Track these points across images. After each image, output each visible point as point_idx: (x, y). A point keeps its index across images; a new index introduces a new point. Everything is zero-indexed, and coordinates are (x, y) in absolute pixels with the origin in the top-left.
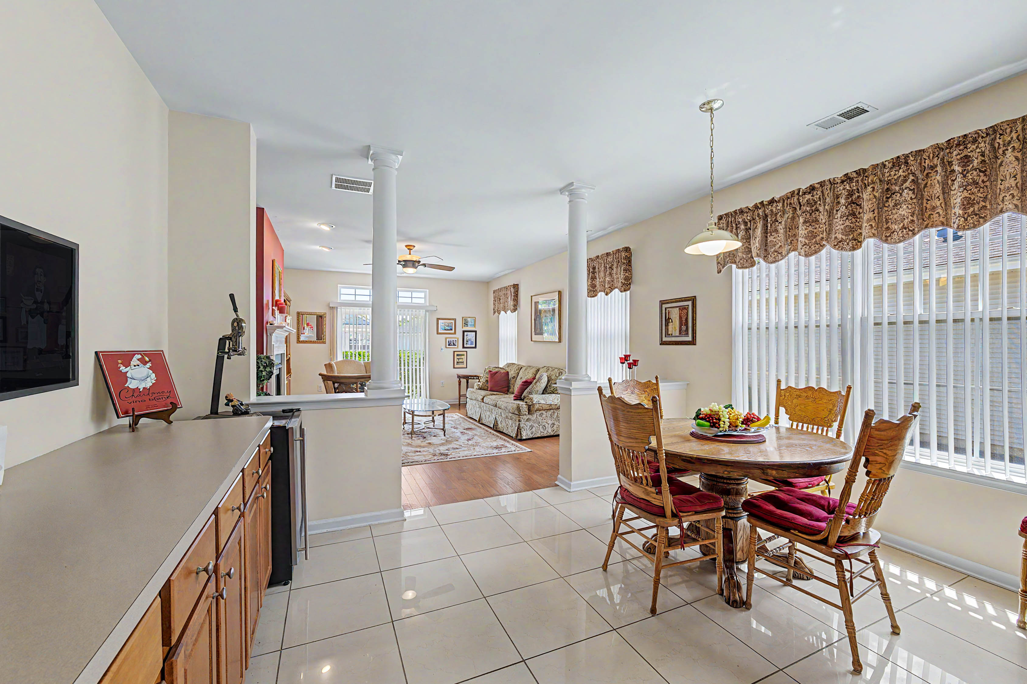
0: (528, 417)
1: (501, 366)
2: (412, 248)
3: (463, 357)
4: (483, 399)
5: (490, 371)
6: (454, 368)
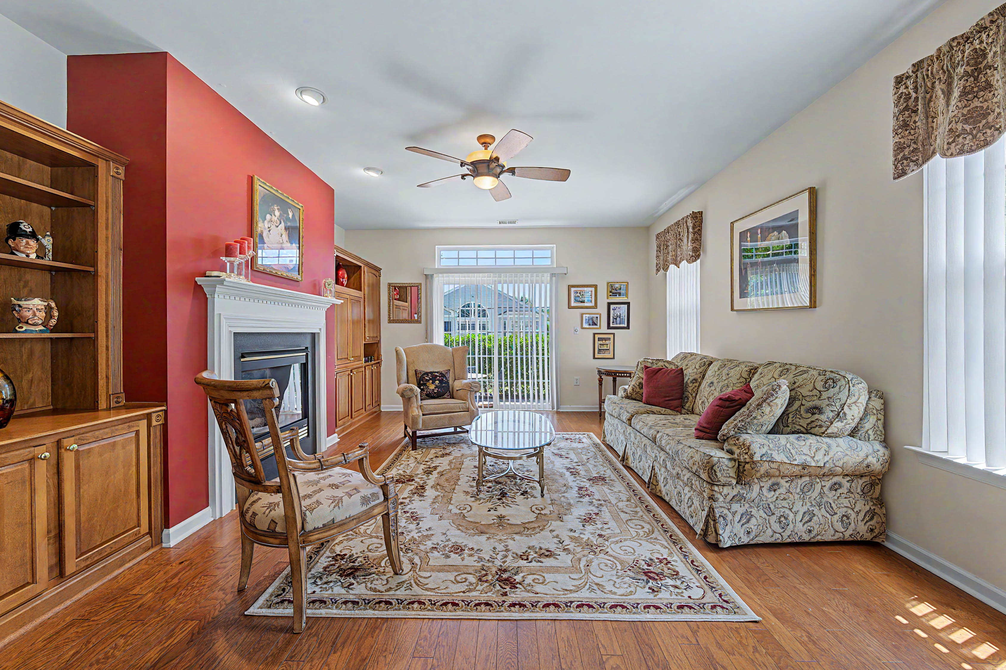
0: (735, 492)
1: (669, 359)
2: (488, 140)
3: (607, 342)
4: (630, 420)
5: (647, 367)
6: (594, 358)
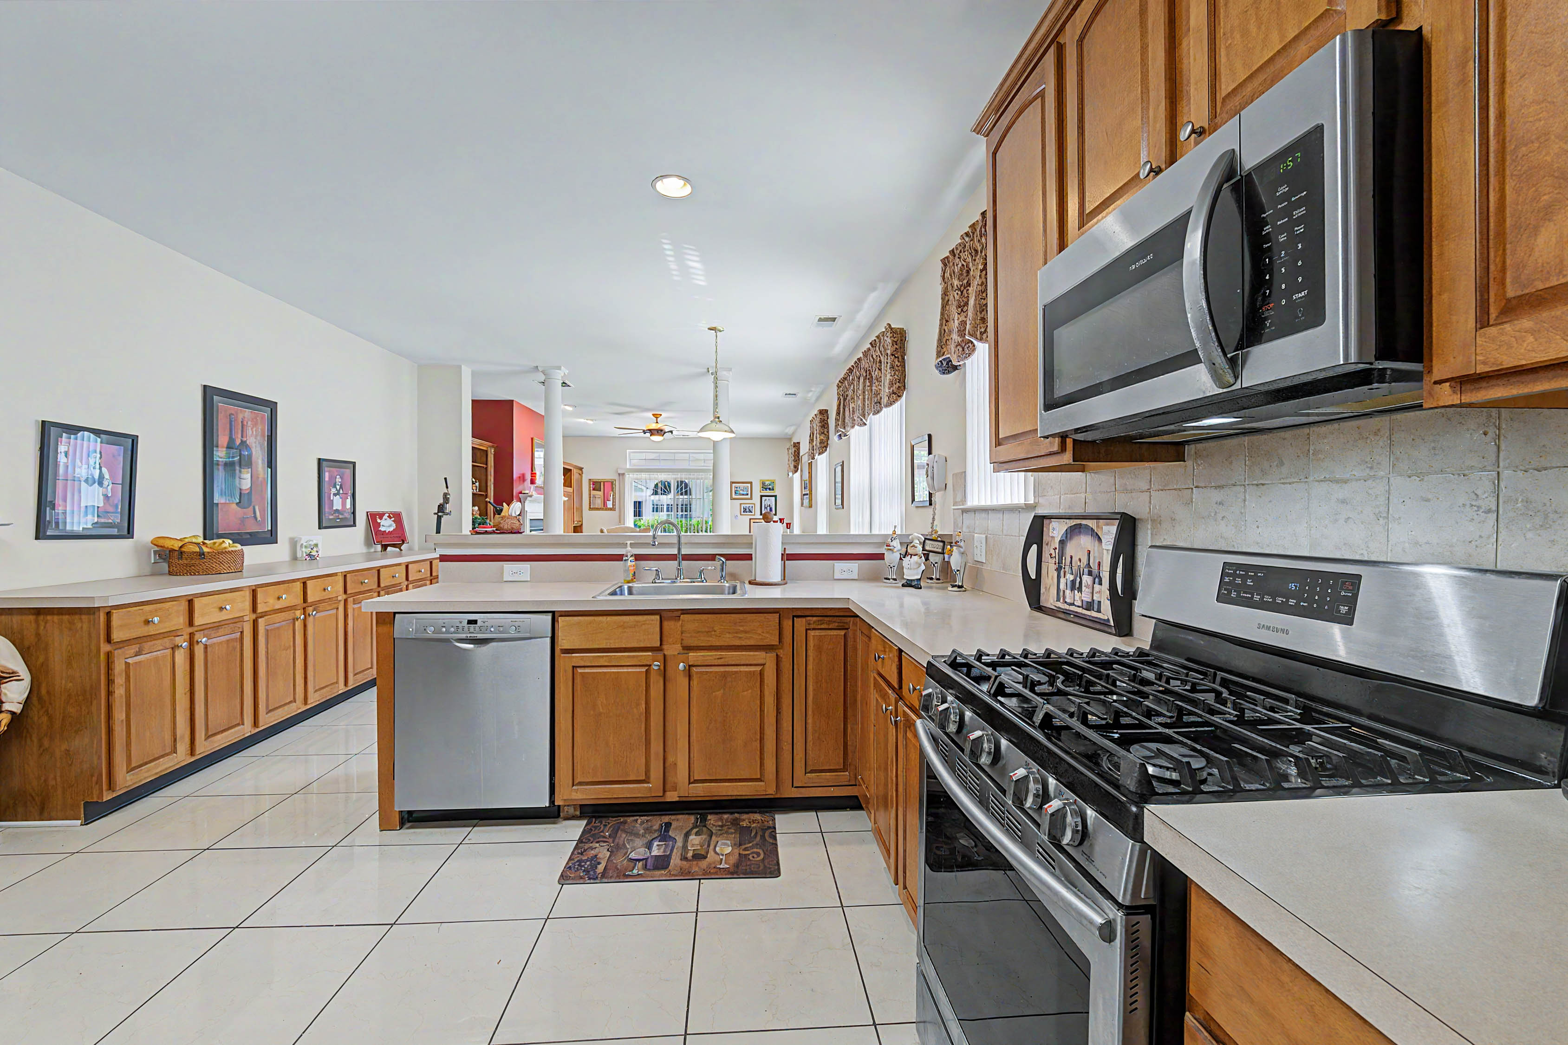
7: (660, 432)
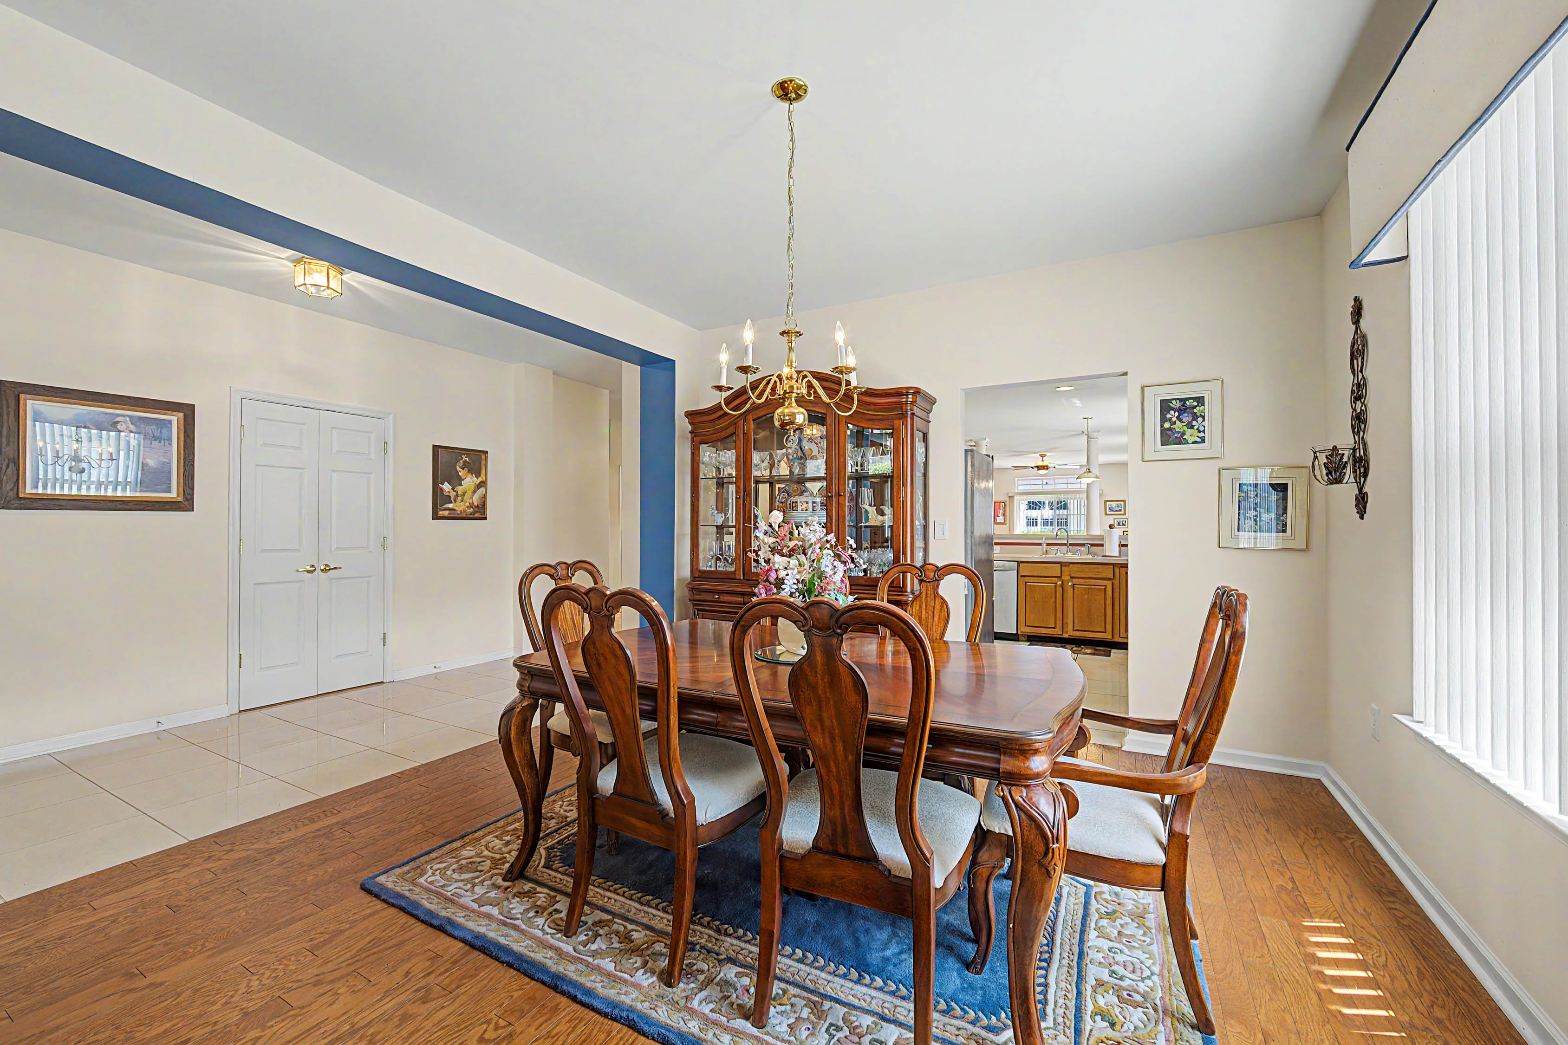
7: (1045, 468)
